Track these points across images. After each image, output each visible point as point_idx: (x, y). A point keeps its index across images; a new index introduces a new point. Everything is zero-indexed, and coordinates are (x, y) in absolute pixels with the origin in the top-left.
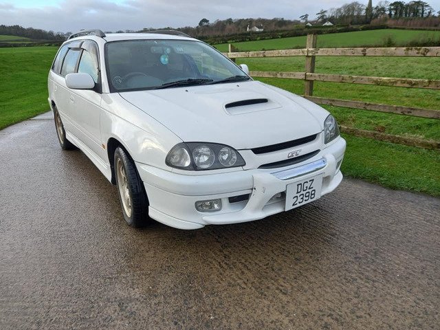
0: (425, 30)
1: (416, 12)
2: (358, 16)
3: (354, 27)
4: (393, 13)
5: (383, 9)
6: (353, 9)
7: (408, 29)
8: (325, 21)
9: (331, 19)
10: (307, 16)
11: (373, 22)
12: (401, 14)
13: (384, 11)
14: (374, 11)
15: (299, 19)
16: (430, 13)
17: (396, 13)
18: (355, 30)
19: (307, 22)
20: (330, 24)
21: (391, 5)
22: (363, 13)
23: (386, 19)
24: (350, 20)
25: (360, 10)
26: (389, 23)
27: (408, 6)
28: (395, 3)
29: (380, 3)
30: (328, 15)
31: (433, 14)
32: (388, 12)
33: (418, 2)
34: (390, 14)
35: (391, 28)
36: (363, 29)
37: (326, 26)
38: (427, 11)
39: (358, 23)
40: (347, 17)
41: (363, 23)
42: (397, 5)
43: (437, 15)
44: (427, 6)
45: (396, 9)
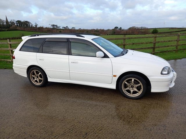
0: (32, 31)
1: (27, 25)
2: (3, 25)
3: (3, 29)
5: (13, 22)
7: (26, 31)
11: (11, 28)
12: (21, 25)
13: (14, 24)
14: (10, 23)
16: (32, 25)
17: (19, 25)
18: (4, 31)
21: (16, 21)
22: (5, 23)
23: (16, 27)
25: (3, 22)
26: (18, 28)
27: (23, 22)
28: (18, 21)
29: (11, 20)
32: (16, 24)
33: (27, 21)
34: (17, 25)
35: (19, 30)
36: (7, 31)
38: (30, 25)
39: (4, 28)
41: (6, 28)
42: (19, 22)
43: (34, 26)
44: (30, 23)
45: (19, 23)
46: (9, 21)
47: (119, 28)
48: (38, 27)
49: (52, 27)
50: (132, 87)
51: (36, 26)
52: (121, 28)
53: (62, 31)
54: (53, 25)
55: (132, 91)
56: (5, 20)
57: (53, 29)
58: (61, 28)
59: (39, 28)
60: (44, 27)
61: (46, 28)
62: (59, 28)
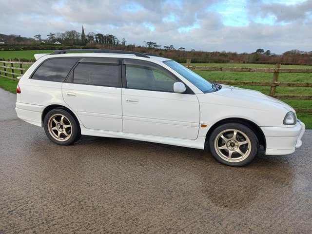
1: (111, 41)
2: (77, 40)
4: (98, 40)
5: (92, 37)
6: (73, 35)
8: (55, 40)
9: (59, 40)
10: (39, 36)
11: (88, 45)
12: (103, 41)
14: (87, 38)
15: (34, 38)
16: (118, 42)
17: (100, 41)
18: (78, 49)
19: (41, 40)
20: (59, 43)
21: (96, 35)
22: (80, 38)
23: (95, 44)
24: (72, 42)
25: (78, 36)
26: (97, 46)
27: (105, 37)
28: (98, 34)
29: (90, 33)
30: (56, 37)
31: (119, 43)
32: (95, 40)
33: (111, 36)
34: (97, 41)
37: (56, 44)
38: (116, 41)
39: (78, 45)
40: (70, 40)
41: (82, 45)
42: (100, 36)
43: (121, 44)
44: (116, 38)
45: (99, 38)
46: (86, 34)
47: (265, 51)
48: (126, 45)
49: (148, 46)
50: (232, 145)
51: (124, 43)
52: (268, 51)
53: (163, 53)
54: (150, 43)
55: (231, 152)
56: (81, 32)
57: (150, 49)
58: (162, 48)
59: (128, 47)
60: (136, 46)
61: (139, 47)
62: (159, 48)
